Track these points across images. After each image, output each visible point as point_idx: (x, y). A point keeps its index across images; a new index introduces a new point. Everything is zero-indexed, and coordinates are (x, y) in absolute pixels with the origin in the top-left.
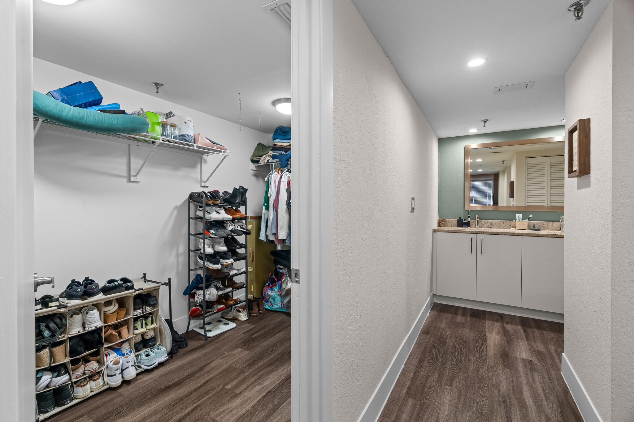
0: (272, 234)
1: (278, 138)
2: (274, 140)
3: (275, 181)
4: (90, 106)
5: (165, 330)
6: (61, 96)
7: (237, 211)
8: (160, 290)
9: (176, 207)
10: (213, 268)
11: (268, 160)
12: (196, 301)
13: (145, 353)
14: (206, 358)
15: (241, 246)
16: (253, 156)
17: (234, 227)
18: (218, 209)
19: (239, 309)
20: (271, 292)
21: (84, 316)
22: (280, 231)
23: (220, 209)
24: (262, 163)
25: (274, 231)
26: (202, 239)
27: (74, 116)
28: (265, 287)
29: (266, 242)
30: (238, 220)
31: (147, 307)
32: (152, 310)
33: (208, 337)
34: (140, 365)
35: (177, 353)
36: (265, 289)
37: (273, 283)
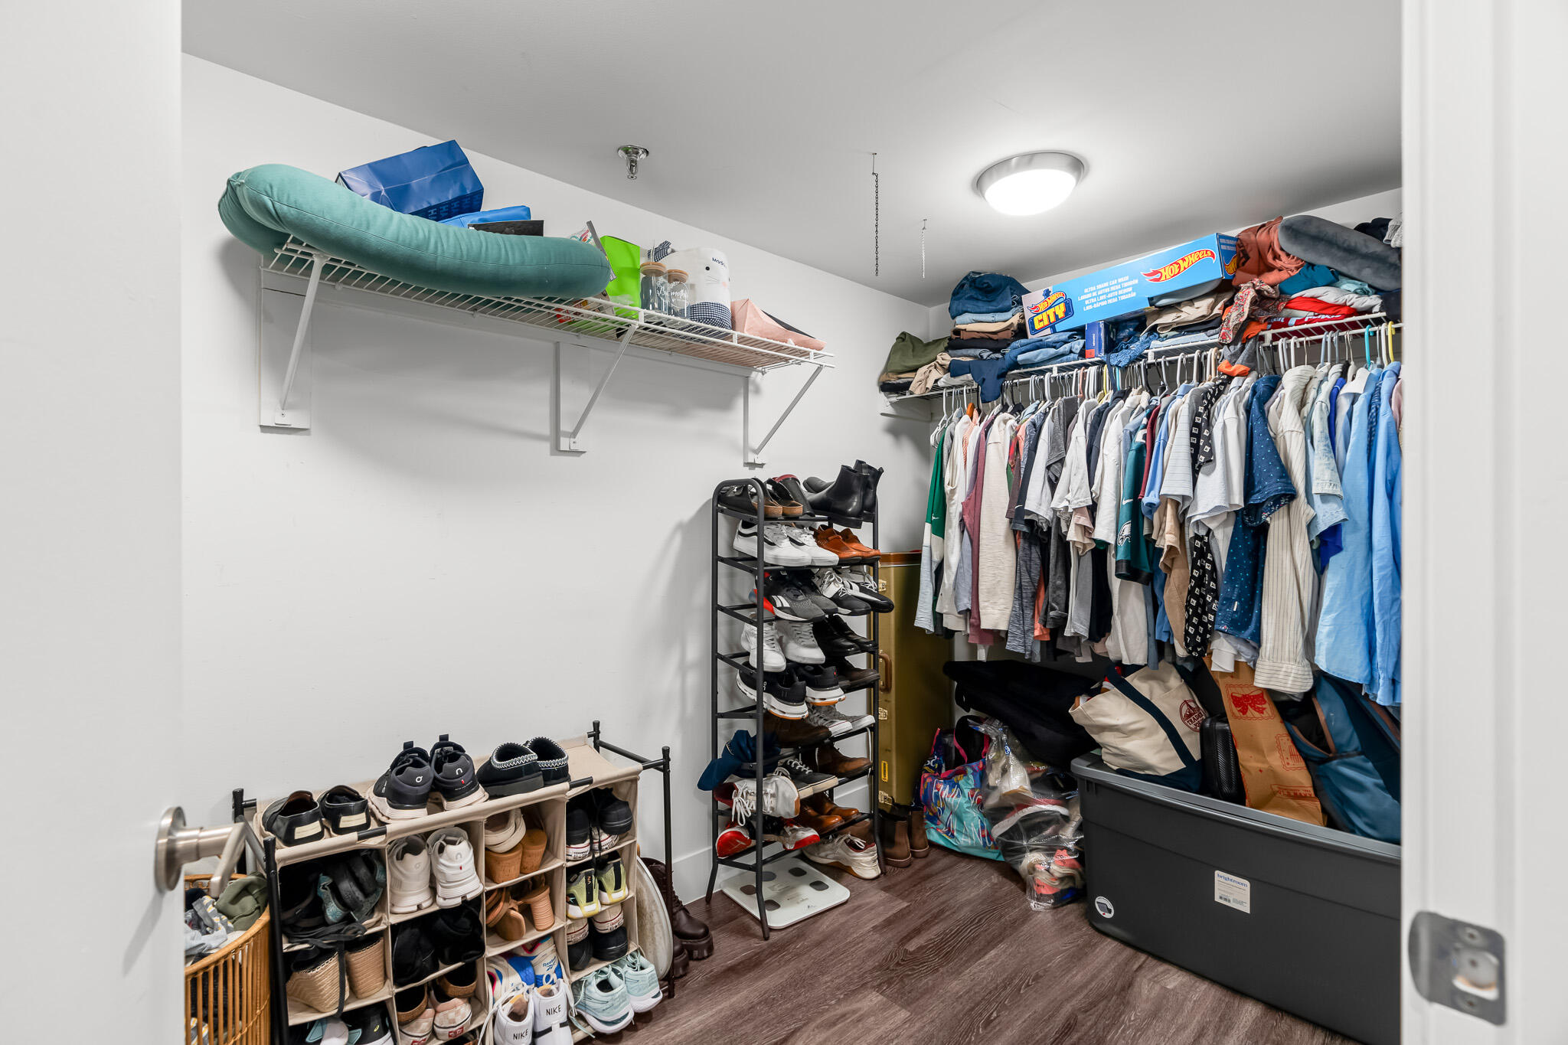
0: (960, 613)
1: (969, 310)
2: (953, 317)
3: (965, 442)
4: (449, 214)
5: (653, 908)
6: (371, 186)
7: (849, 537)
8: (638, 782)
9: (680, 526)
10: (785, 715)
11: (936, 381)
12: (736, 813)
13: (596, 977)
14: (772, 1015)
15: (861, 647)
16: (886, 371)
17: (841, 586)
18: (797, 531)
19: (852, 838)
20: (950, 793)
21: (432, 858)
22: (986, 604)
23: (800, 531)
24: (916, 390)
25: (966, 603)
26: (751, 623)
27: (401, 239)
28: (927, 772)
29: (934, 635)
30: (852, 565)
31: (604, 836)
32: (616, 845)
33: (771, 929)
34: (583, 1013)
35: (685, 975)
36: (928, 780)
37: (953, 767)
